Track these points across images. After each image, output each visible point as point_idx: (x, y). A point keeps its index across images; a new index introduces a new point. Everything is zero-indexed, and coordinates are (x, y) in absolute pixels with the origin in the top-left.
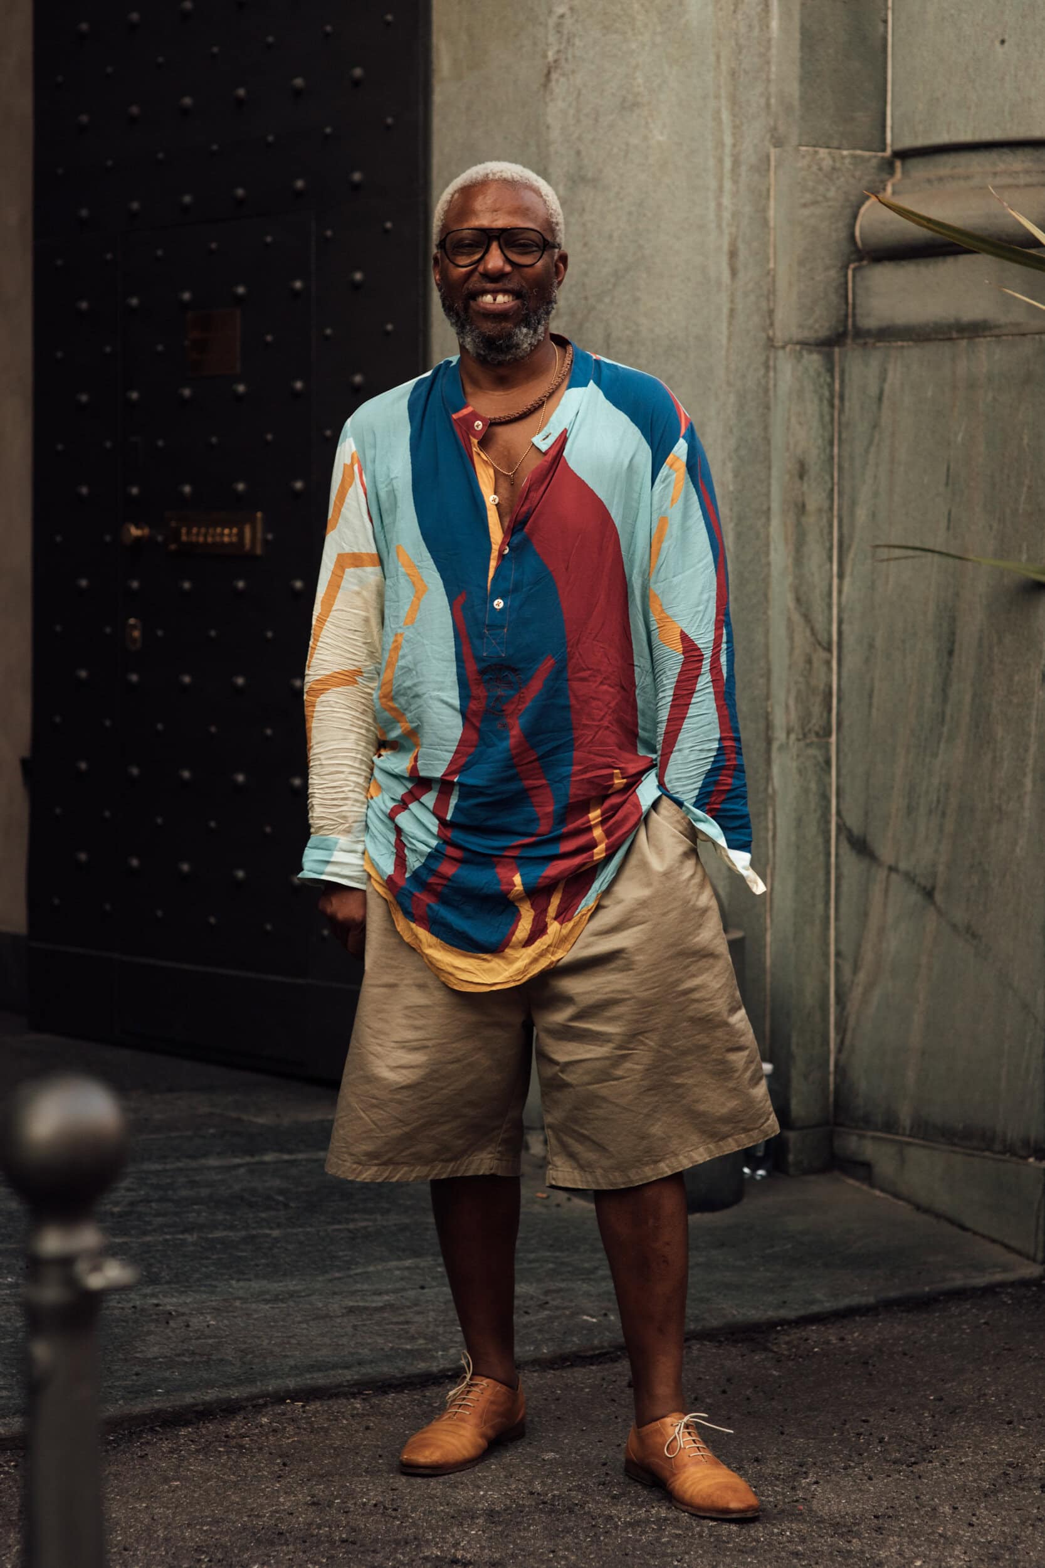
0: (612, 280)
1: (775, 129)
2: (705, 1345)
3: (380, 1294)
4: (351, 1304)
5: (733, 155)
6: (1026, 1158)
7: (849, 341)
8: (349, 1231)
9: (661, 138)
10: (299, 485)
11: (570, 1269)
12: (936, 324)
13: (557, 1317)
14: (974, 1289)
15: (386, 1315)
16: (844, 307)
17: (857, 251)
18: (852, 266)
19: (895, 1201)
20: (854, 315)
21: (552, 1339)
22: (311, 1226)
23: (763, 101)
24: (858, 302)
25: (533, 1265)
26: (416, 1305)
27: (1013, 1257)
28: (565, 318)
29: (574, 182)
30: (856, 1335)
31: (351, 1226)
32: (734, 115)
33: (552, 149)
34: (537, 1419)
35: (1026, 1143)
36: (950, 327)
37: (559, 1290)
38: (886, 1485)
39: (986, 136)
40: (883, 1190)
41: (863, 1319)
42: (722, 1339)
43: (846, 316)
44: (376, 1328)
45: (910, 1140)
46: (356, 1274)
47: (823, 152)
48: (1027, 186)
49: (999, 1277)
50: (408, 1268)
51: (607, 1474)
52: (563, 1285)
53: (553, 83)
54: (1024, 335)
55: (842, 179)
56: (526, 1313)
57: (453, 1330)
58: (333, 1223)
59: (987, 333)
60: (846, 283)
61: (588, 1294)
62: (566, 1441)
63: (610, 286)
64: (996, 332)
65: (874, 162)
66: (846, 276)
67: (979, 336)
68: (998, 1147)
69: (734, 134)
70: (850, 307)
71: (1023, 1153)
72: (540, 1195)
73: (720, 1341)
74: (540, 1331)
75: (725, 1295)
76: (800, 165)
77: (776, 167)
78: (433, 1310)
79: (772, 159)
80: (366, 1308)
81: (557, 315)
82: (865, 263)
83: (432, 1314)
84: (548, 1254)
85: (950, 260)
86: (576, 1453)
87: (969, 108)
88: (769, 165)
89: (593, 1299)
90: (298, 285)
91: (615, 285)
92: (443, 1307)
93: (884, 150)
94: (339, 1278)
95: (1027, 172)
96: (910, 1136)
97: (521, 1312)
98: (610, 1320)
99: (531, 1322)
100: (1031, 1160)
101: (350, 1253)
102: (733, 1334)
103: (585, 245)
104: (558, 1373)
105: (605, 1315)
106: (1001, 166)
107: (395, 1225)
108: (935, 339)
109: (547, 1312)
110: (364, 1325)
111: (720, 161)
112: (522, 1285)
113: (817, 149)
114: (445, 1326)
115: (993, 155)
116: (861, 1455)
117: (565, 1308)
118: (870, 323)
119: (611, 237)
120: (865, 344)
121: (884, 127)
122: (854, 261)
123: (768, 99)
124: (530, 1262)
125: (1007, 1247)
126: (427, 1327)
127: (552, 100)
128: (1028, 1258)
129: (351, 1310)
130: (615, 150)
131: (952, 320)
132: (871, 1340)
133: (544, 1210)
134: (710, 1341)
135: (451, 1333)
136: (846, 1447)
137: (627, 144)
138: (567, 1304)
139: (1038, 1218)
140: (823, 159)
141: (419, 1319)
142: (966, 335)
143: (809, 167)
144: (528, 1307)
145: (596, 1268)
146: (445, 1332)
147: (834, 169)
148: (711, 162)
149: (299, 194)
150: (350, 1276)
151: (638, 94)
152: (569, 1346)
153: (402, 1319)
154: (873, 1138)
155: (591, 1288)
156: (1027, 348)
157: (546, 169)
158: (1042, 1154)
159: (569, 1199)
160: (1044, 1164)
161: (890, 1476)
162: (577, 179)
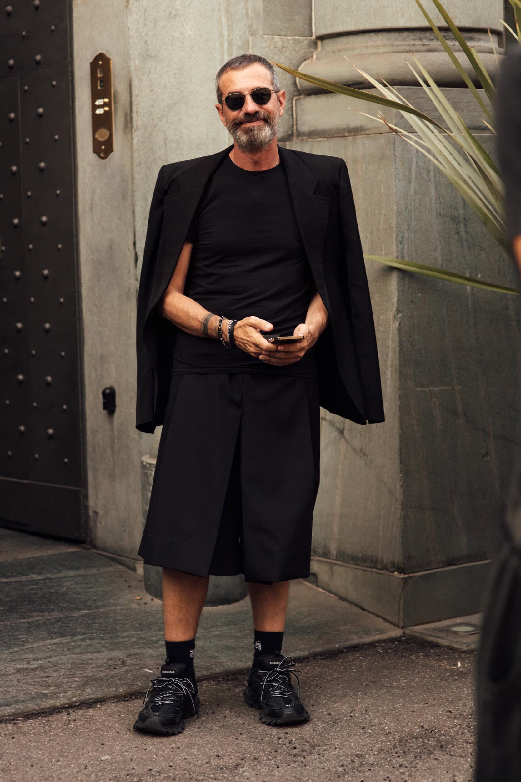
0: (167, 110)
1: (251, 26)
2: (210, 683)
3: (37, 660)
4: (20, 666)
5: (228, 41)
6: (393, 572)
7: (294, 138)
8: (28, 623)
9: (191, 33)
10: (16, 221)
11: (144, 641)
12: (337, 128)
13: (131, 671)
14: (364, 645)
15: (37, 672)
16: (291, 120)
17: (298, 90)
18: (295, 98)
19: (329, 594)
20: (297, 125)
21: (126, 684)
22: (9, 620)
23: (244, 11)
24: (298, 117)
25: (124, 640)
26: (55, 666)
27: (388, 625)
28: (141, 131)
29: (144, 58)
31: (30, 620)
32: (228, 20)
33: (131, 40)
34: (106, 733)
35: (393, 564)
36: (344, 130)
37: (135, 654)
38: (286, 771)
40: (323, 589)
41: (300, 664)
42: (221, 680)
43: (293, 125)
44: (30, 681)
45: (336, 562)
46: (27, 649)
47: (277, 38)
48: (384, 53)
49: (378, 637)
50: (55, 644)
51: (133, 768)
52: (138, 651)
53: (131, 5)
54: (381, 133)
55: (288, 52)
56: (114, 668)
57: (72, 680)
58: (20, 619)
59: (362, 133)
60: (292, 108)
61: (151, 656)
62: (118, 747)
63: (166, 113)
64: (367, 132)
65: (306, 42)
66: (292, 103)
67: (358, 135)
68: (379, 566)
69: (228, 30)
70: (295, 120)
71: (392, 570)
72: (136, 598)
73: (219, 681)
74: (120, 679)
75: (226, 654)
76: (264, 45)
77: (252, 47)
78: (64, 669)
79: (250, 42)
80: (27, 669)
81: (137, 129)
82: (302, 96)
83: (63, 671)
84: (134, 633)
86: (121, 755)
87: (353, 12)
88: (249, 46)
89: (153, 658)
90: (12, 115)
91: (168, 112)
93: (311, 36)
94: (17, 651)
95: (384, 45)
96: (336, 560)
97: (112, 668)
99: (116, 673)
100: (396, 573)
101: (25, 636)
102: (228, 676)
103: (152, 91)
104: (126, 703)
106: (371, 43)
107: (54, 618)
108: (337, 137)
109: (127, 668)
110: (23, 679)
111: (222, 44)
112: (116, 652)
113: (273, 36)
114: (68, 678)
115: (366, 37)
116: (277, 751)
117: (137, 665)
118: (304, 128)
119: (165, 86)
120: (303, 140)
121: (311, 24)
122: (296, 96)
123: (247, 10)
124: (123, 638)
125: (384, 619)
126: (58, 679)
127: (130, 14)
128: (395, 625)
129: (19, 671)
130: (166, 40)
131: (345, 126)
133: (137, 607)
136: (270, 747)
137: (173, 36)
138: (138, 662)
139: (399, 604)
140: (277, 42)
141: (55, 674)
142: (352, 134)
143: (269, 46)
144: (116, 665)
145: (159, 640)
146: (68, 681)
147: (283, 47)
148: (217, 45)
149: (11, 67)
150: (23, 650)
151: (178, 10)
152: (135, 687)
153: (46, 674)
154: (318, 561)
155: (154, 652)
156: (382, 140)
157: (128, 51)
158: (401, 570)
159: (152, 600)
160: (402, 576)
161: (289, 765)
162: (146, 56)
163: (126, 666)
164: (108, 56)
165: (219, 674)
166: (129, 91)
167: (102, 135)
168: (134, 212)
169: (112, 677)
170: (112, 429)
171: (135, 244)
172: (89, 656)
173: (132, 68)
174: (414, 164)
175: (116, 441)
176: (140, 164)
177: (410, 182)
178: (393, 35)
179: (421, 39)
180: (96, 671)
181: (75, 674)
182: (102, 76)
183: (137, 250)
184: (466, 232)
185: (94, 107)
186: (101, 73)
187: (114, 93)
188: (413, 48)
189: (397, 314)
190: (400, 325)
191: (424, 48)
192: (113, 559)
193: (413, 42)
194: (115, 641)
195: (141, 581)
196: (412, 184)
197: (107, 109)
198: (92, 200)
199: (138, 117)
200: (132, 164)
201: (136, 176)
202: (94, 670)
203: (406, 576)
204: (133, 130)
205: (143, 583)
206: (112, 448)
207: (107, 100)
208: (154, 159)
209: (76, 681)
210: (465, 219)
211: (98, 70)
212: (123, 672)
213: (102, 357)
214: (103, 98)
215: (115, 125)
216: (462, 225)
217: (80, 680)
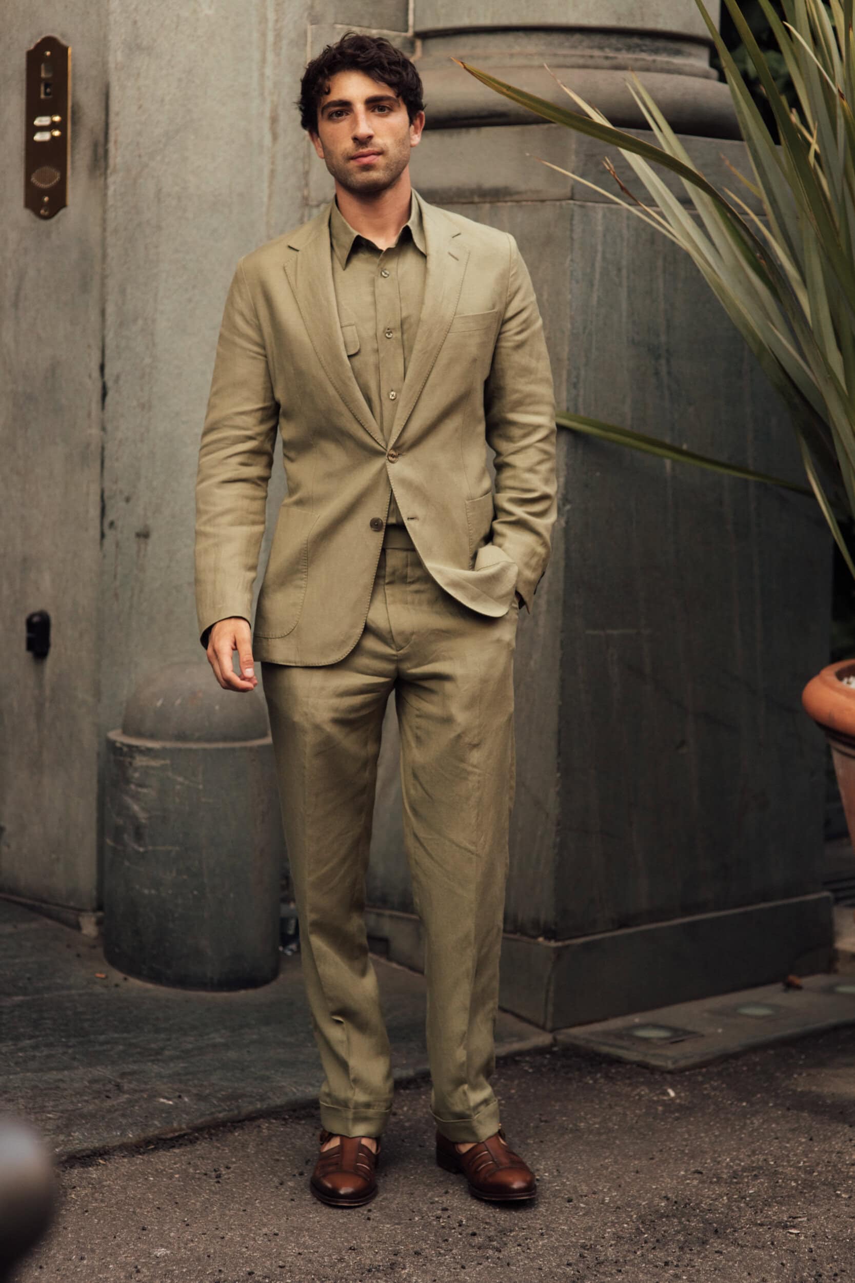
0: (163, 140)
1: (312, 7)
2: (272, 1123)
5: (275, 30)
6: (535, 937)
9: (210, 12)
11: (139, 1050)
12: (458, 189)
13: (137, 1101)
19: (411, 973)
21: (135, 1124)
25: (105, 1047)
27: (524, 1026)
28: (121, 175)
29: (131, 49)
30: (405, 1109)
33: (112, 18)
34: (138, 1210)
35: (536, 923)
36: (472, 192)
37: (133, 1073)
38: (479, 1274)
39: (504, 21)
40: (400, 963)
41: (408, 1092)
42: (287, 1117)
49: (516, 1046)
51: (220, 1271)
52: (135, 1067)
54: (543, 201)
56: (108, 1097)
57: (44, 1118)
59: (508, 198)
61: (160, 1076)
62: (172, 1234)
63: (161, 146)
64: (516, 197)
67: (499, 201)
69: (276, 11)
71: (534, 933)
72: (98, 975)
73: (285, 1119)
74: (123, 1116)
75: (283, 1073)
77: (312, 42)
78: (22, 1097)
79: (309, 35)
81: (115, 171)
83: (21, 1101)
84: (116, 1035)
85: (473, 132)
86: (185, 1248)
88: (306, 41)
89: (165, 1080)
91: (165, 145)
92: (30, 1093)
93: (406, 31)
95: (541, 55)
97: (103, 1096)
98: (185, 1103)
99: (113, 1106)
100: (541, 939)
103: (140, 107)
104: (145, 1157)
105: (180, 1097)
106: (517, 49)
108: (458, 203)
109: (127, 1096)
111: (264, 35)
112: (99, 1068)
115: (510, 38)
116: (447, 1240)
117: (142, 1091)
119: (162, 101)
121: (407, 9)
124: (102, 1044)
125: (518, 1016)
128: (537, 1026)
130: (168, 22)
131: (474, 186)
132: (420, 1114)
133: (105, 991)
134: (275, 1119)
135: (42, 1120)
136: (431, 1233)
137: (178, 16)
138: (143, 1086)
139: (547, 991)
142: (488, 199)
144: (107, 1091)
145: (163, 1049)
148: (256, 35)
152: (151, 1129)
154: (391, 917)
155: (162, 1070)
156: (548, 212)
157: (105, 37)
158: (551, 934)
159: (125, 979)
160: (553, 944)
161: (481, 1264)
162: (135, 47)
163: (124, 1092)
164: (64, 42)
165: (281, 1107)
166: (103, 104)
167: (45, 180)
168: (103, 312)
169: (109, 1111)
170: (40, 684)
171: (102, 368)
172: (54, 1075)
173: (112, 65)
174: (599, 257)
175: (47, 705)
176: (116, 231)
177: (592, 285)
178: (556, 38)
179: (601, 48)
180: (79, 1102)
181: (45, 1107)
182: (50, 75)
183: (107, 376)
184: (669, 373)
185: (31, 130)
186: (47, 71)
187: (73, 107)
188: (590, 62)
189: (564, 505)
190: (567, 523)
191: (607, 63)
192: (32, 908)
193: (588, 52)
194: (90, 1049)
195: (94, 947)
196: (596, 287)
197: (57, 133)
198: (19, 289)
199: (116, 149)
200: (104, 230)
201: (109, 251)
202: (75, 1100)
203: (560, 944)
204: (109, 171)
205: (100, 951)
206: (39, 716)
207: (57, 119)
208: (139, 225)
209: (50, 1118)
210: (668, 351)
211: (43, 66)
212: (123, 1102)
213: (25, 560)
214: (51, 114)
215: (73, 162)
216: (663, 362)
217: (56, 1117)
